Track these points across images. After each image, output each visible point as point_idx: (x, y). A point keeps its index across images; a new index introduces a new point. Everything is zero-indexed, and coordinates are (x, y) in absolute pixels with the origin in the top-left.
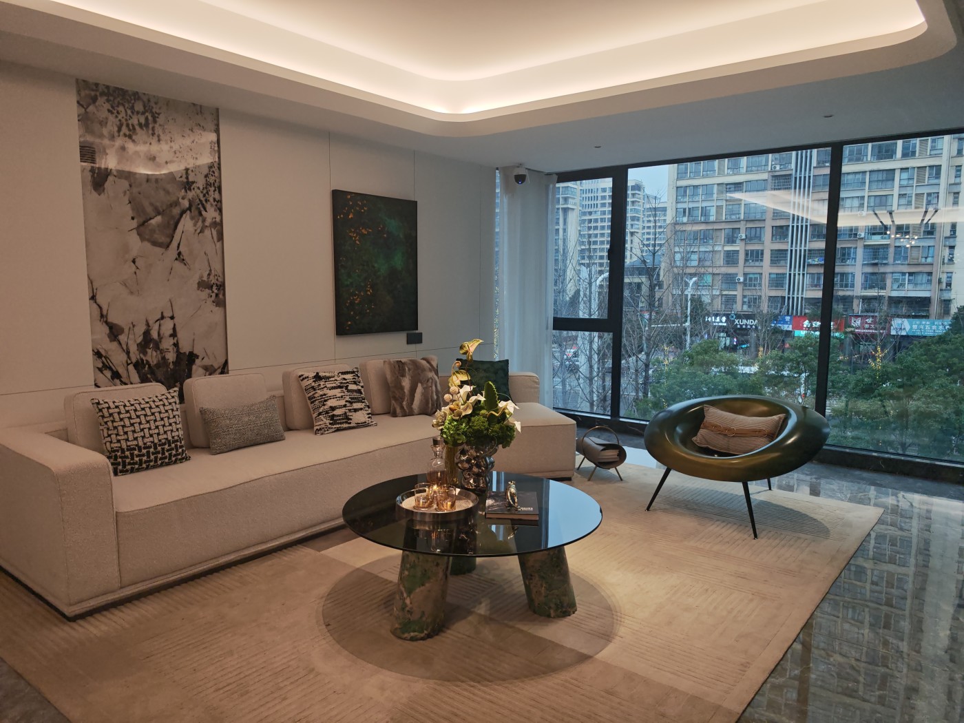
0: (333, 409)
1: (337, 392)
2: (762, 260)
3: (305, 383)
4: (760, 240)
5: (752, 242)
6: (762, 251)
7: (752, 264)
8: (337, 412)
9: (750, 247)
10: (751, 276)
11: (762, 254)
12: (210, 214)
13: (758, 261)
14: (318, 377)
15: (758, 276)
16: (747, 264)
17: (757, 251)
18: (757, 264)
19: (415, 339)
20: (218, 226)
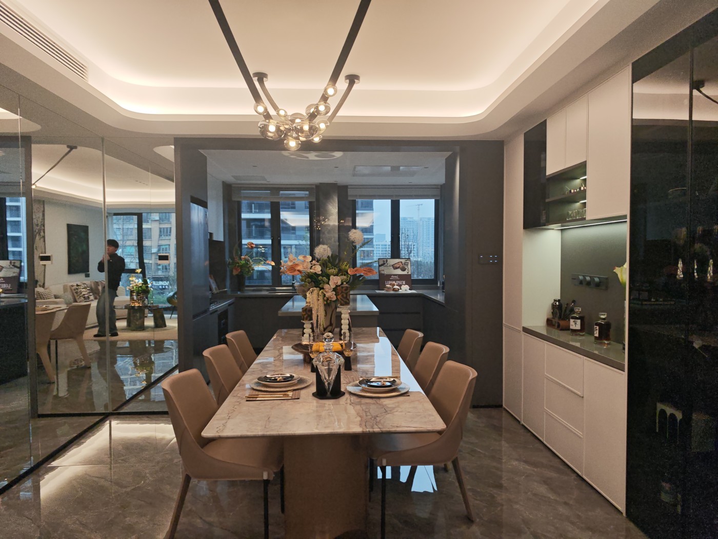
0: (84, 295)
1: (84, 290)
2: (170, 235)
3: (73, 288)
4: (169, 221)
5: (165, 222)
6: (171, 228)
7: (164, 238)
8: (86, 296)
9: (163, 226)
10: (163, 247)
11: (170, 230)
12: (42, 234)
13: (167, 235)
14: (77, 285)
15: (167, 247)
16: (161, 238)
17: (167, 228)
18: (167, 238)
19: (87, 276)
20: (44, 237)
